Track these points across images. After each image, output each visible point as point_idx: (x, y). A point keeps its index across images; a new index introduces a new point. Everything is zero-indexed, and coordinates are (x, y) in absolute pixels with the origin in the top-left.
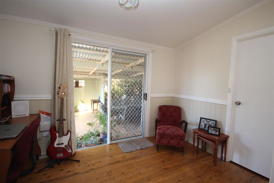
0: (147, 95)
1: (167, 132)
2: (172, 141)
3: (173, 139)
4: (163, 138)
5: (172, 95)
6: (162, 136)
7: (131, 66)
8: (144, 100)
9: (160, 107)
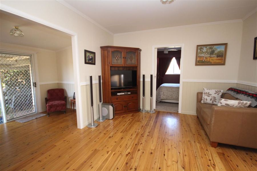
0: (36, 83)
1: (54, 104)
2: (58, 108)
3: (58, 107)
4: (52, 108)
5: (57, 82)
6: (51, 107)
7: (15, 59)
8: (34, 87)
9: (48, 90)
